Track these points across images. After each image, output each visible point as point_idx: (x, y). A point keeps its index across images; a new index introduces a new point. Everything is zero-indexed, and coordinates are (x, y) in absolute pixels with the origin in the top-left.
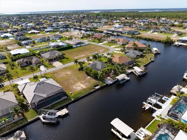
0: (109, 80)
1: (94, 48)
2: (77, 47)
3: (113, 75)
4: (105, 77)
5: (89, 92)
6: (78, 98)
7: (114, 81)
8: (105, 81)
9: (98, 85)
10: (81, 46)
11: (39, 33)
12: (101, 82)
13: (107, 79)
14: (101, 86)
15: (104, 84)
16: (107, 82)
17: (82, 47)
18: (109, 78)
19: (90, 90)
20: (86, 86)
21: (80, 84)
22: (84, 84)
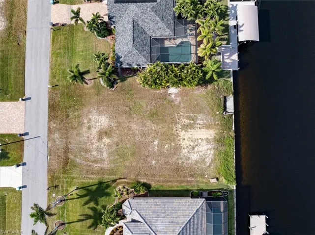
19: (230, 129)
20: (208, 127)
21: (190, 136)
22: (199, 126)
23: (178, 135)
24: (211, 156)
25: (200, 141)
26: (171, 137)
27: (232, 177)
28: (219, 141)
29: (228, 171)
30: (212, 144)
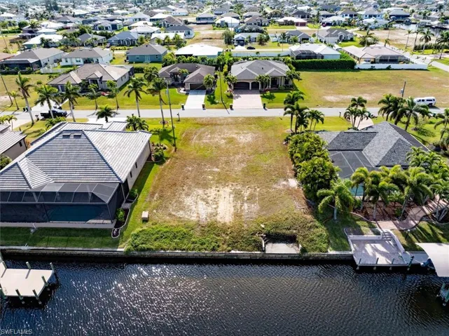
0: (383, 239)
1: (440, 83)
2: (372, 69)
3: (424, 224)
4: (367, 215)
5: (222, 251)
6: (147, 254)
7: (406, 259)
8: (351, 237)
9: (291, 239)
10: (388, 69)
11: (303, 24)
12: (322, 230)
13: (372, 227)
14: (304, 250)
15: (331, 252)
16: (361, 243)
17: (391, 71)
18: (387, 227)
19: (233, 245)
20: (237, 215)
21: (223, 196)
22: (239, 205)
23: (225, 186)
24: (187, 217)
25: (215, 206)
26: (222, 180)
27: (141, 241)
28: (212, 228)
29: (154, 237)
30: (206, 219)
